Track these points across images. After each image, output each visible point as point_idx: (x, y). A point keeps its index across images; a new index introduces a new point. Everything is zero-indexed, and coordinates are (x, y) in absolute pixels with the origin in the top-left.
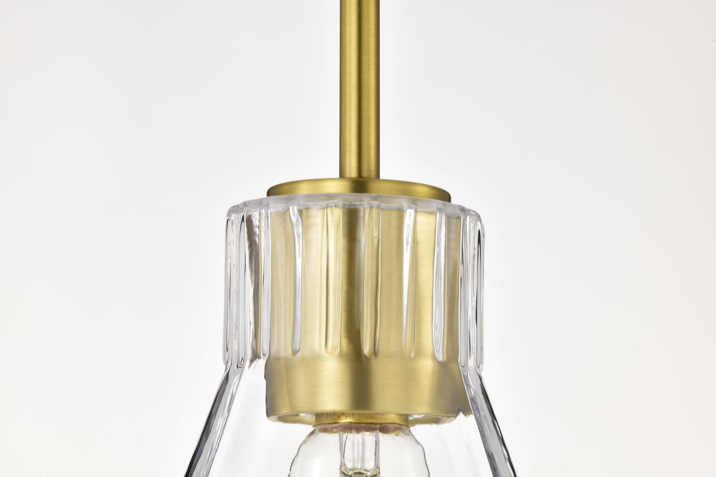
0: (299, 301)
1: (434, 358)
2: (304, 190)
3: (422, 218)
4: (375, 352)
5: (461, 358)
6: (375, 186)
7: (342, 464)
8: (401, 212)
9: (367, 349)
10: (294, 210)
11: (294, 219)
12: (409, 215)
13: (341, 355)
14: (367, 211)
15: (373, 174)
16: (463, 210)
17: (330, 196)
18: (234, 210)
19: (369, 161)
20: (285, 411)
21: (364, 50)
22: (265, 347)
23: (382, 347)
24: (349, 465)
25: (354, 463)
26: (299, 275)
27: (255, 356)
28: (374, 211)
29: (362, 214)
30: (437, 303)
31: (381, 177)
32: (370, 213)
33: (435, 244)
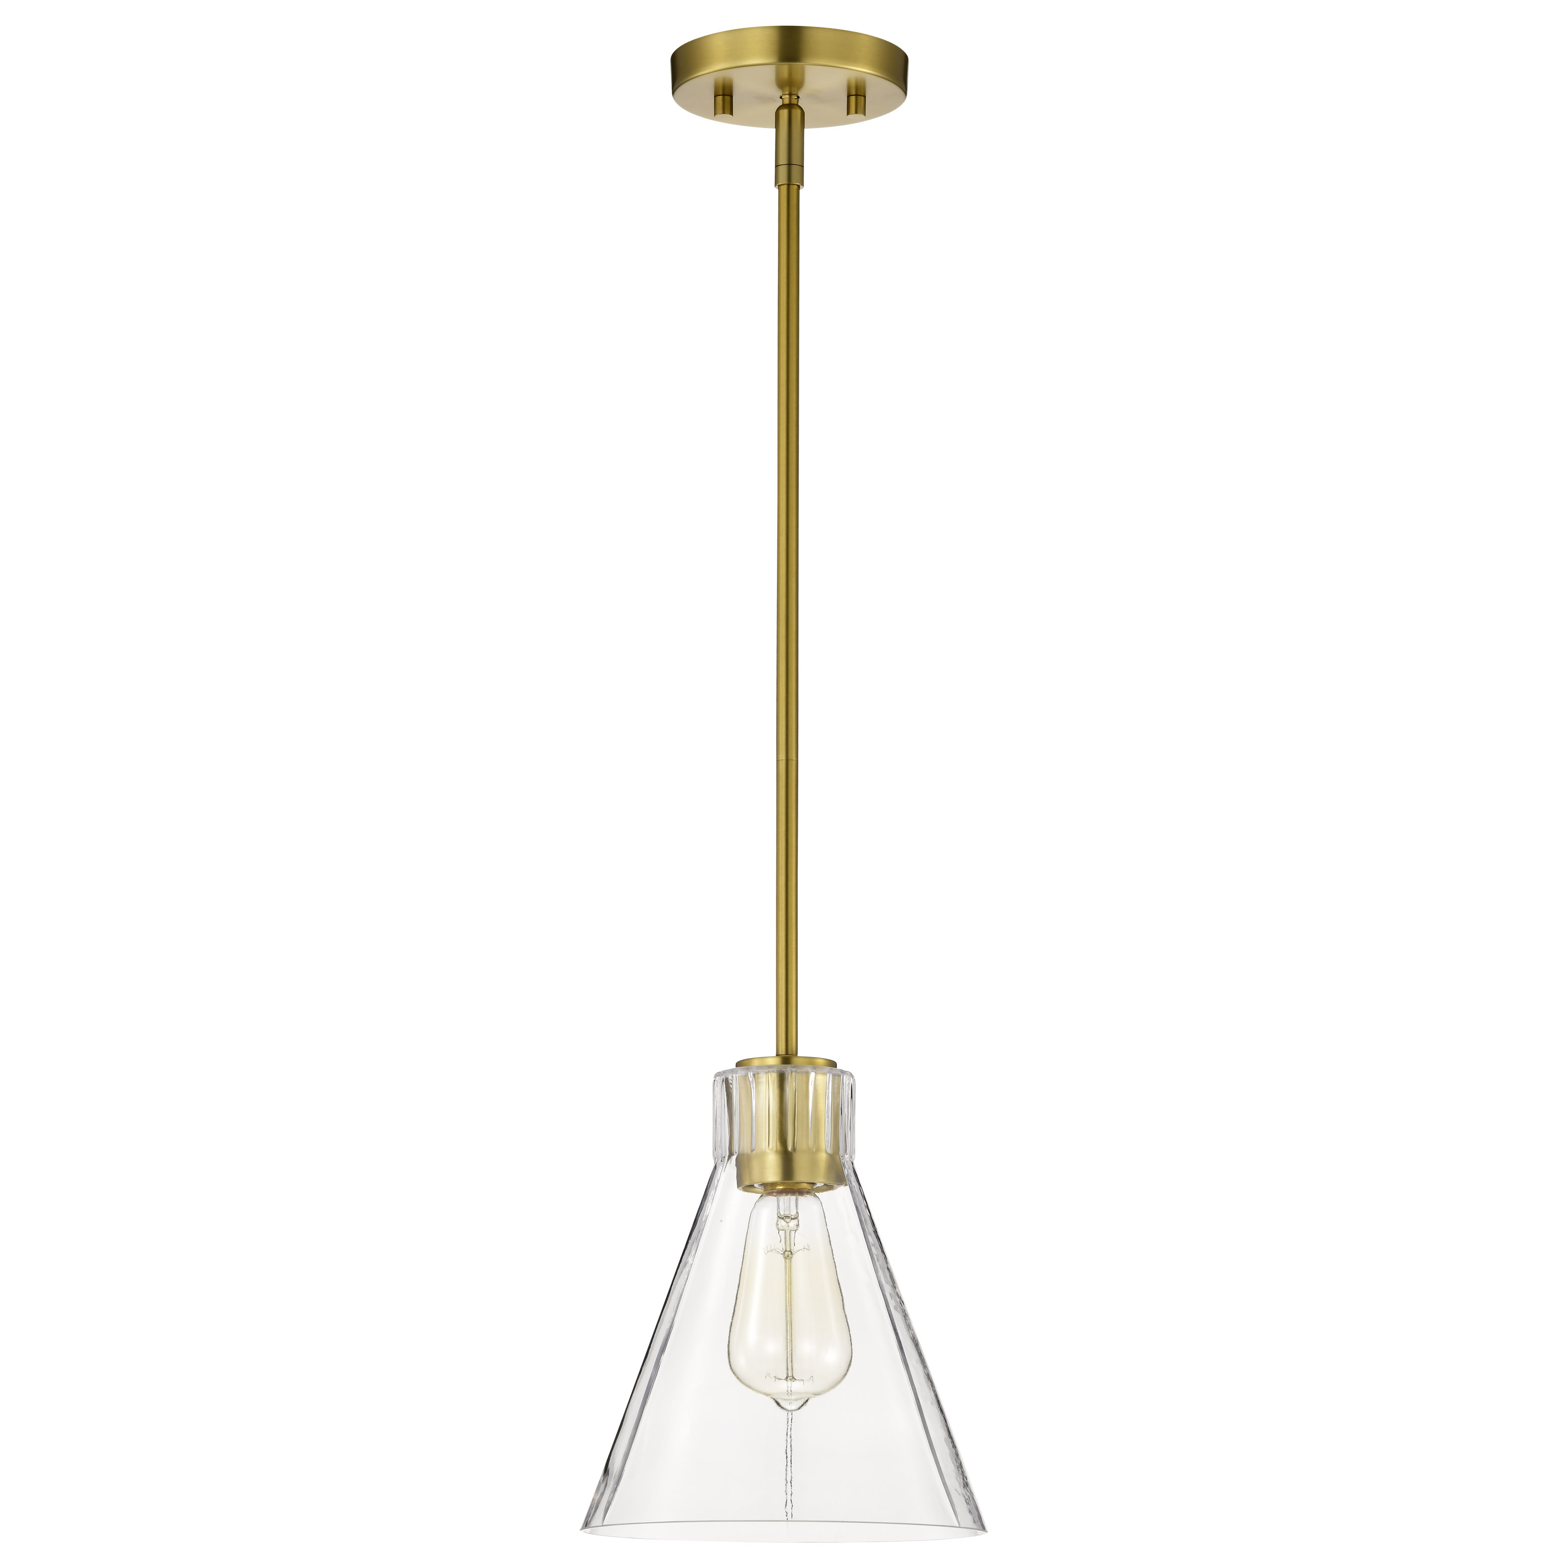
0: (754, 1123)
1: (826, 1152)
2: (756, 1063)
3: (820, 1077)
4: (794, 1149)
5: (841, 1152)
6: (795, 1060)
7: (778, 1212)
8: (808, 1074)
9: (790, 1148)
10: (750, 1075)
11: (751, 1079)
12: (812, 1075)
13: (776, 1151)
14: (790, 1075)
15: (794, 1053)
16: (843, 1072)
17: (770, 1067)
18: (718, 1075)
19: (792, 1045)
20: (747, 1183)
21: (789, 982)
22: (736, 1148)
23: (798, 1147)
24: (782, 1213)
25: (785, 1211)
26: (754, 1112)
27: (731, 1154)
28: (793, 1074)
29: (787, 1076)
30: (827, 1122)
31: (798, 1055)
32: (791, 1075)
33: (827, 1088)
